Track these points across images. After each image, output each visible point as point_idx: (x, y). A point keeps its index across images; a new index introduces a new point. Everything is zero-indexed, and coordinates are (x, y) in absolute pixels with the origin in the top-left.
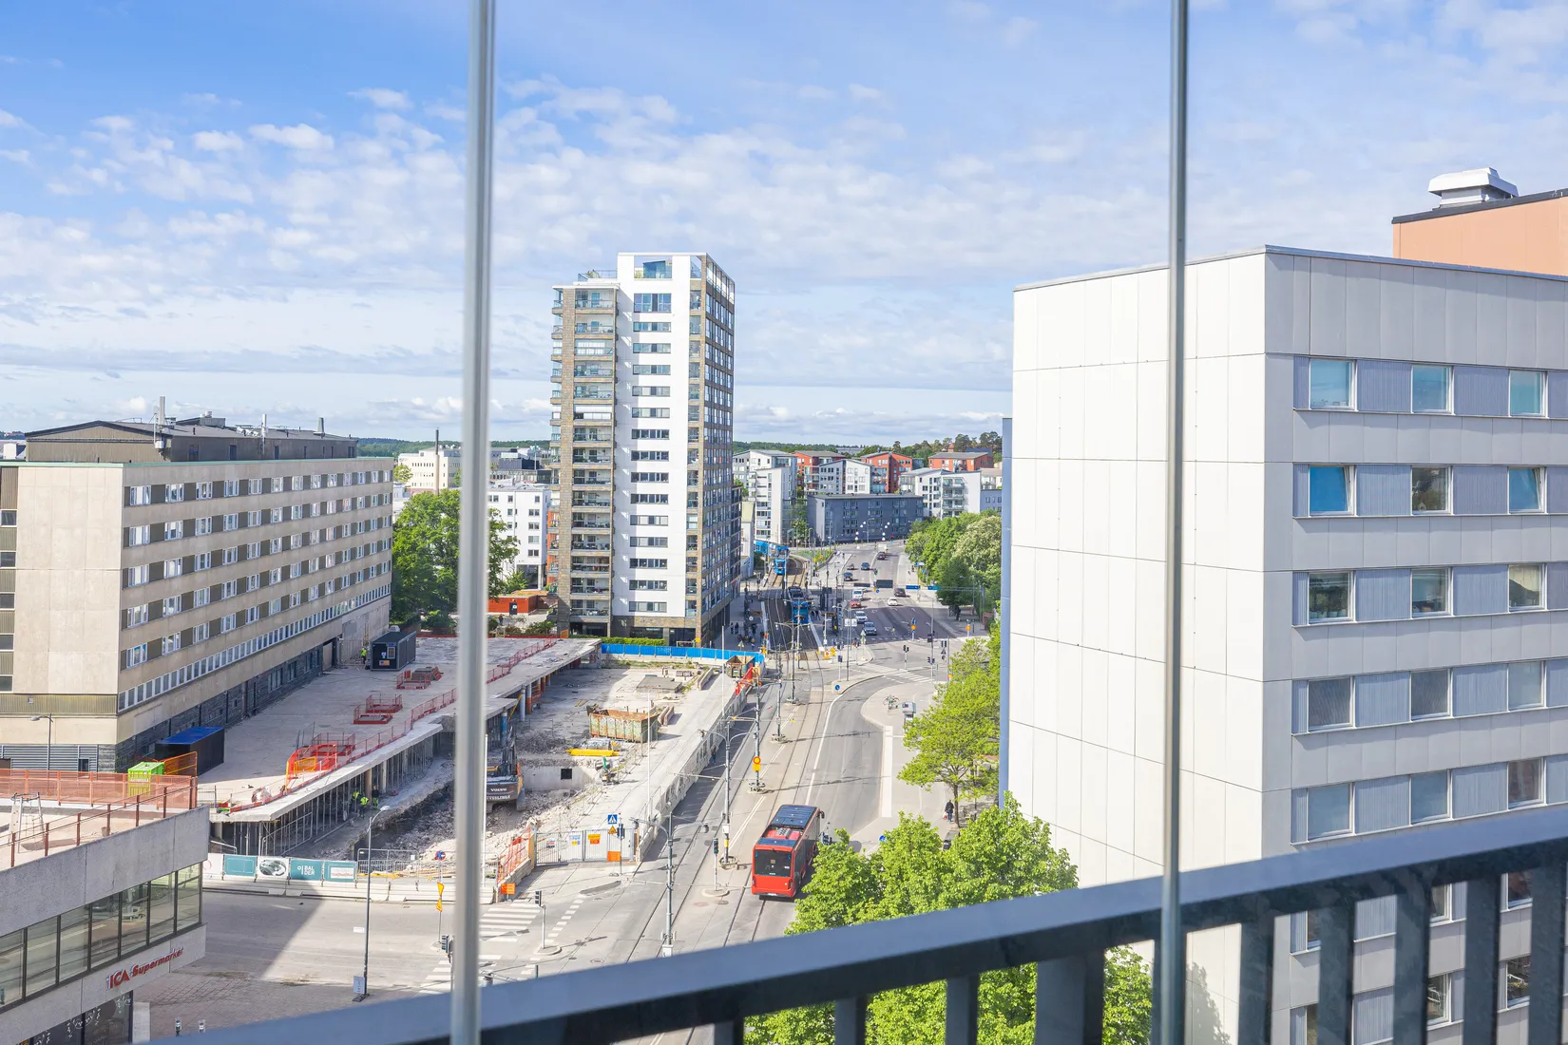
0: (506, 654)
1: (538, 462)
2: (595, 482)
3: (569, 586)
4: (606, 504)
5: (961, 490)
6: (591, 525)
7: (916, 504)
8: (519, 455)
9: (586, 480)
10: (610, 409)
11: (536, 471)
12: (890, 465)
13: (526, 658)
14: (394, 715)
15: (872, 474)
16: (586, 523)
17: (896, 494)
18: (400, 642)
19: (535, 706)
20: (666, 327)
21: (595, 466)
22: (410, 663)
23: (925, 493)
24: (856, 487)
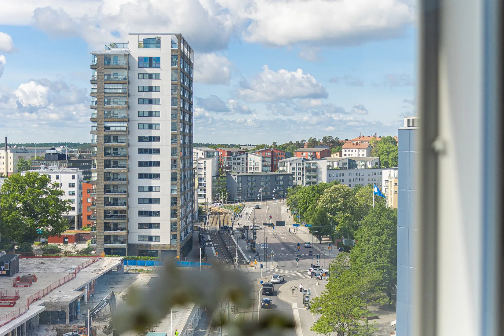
0: (71, 267)
1: (68, 155)
2: (117, 167)
3: (103, 227)
4: (124, 180)
5: (315, 170)
6: (115, 192)
7: (288, 178)
8: (57, 151)
9: (112, 166)
10: (126, 125)
11: (67, 161)
12: (272, 156)
13: (83, 268)
14: (17, 302)
15: (263, 161)
16: (112, 191)
17: (276, 173)
18: (12, 260)
19: (91, 296)
20: (158, 76)
21: (117, 158)
22: (17, 272)
23: (293, 171)
24: (254, 168)
